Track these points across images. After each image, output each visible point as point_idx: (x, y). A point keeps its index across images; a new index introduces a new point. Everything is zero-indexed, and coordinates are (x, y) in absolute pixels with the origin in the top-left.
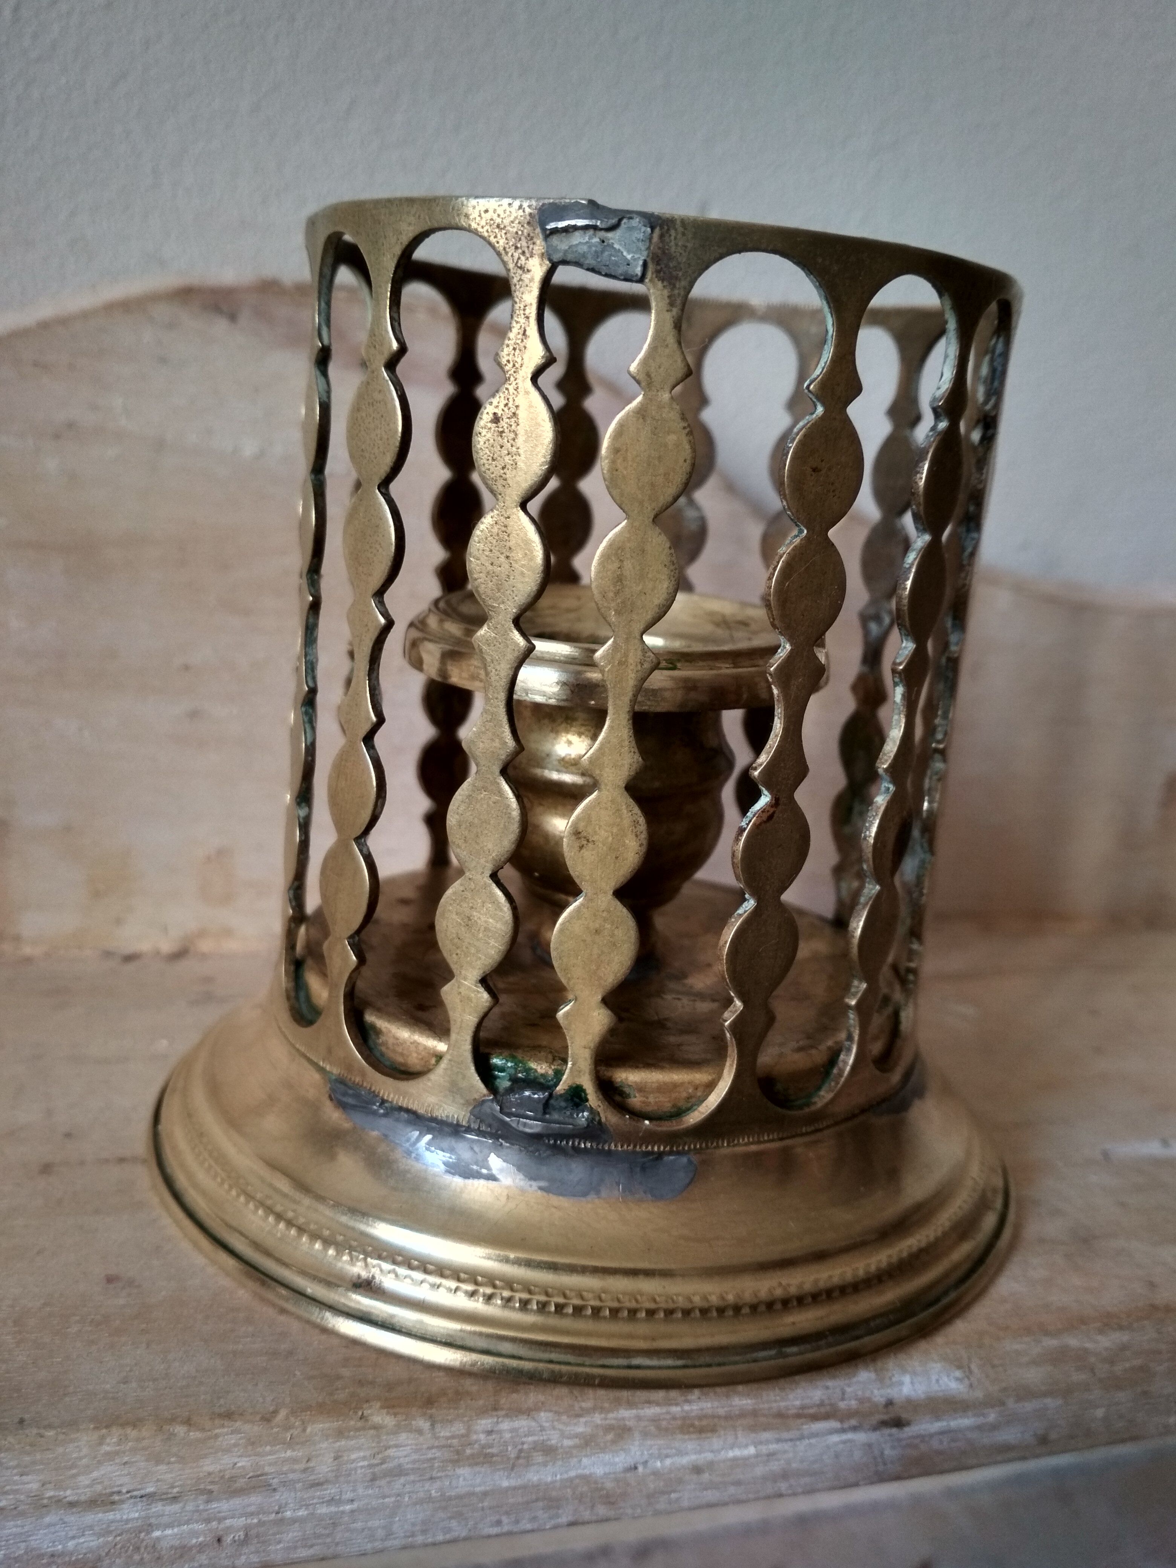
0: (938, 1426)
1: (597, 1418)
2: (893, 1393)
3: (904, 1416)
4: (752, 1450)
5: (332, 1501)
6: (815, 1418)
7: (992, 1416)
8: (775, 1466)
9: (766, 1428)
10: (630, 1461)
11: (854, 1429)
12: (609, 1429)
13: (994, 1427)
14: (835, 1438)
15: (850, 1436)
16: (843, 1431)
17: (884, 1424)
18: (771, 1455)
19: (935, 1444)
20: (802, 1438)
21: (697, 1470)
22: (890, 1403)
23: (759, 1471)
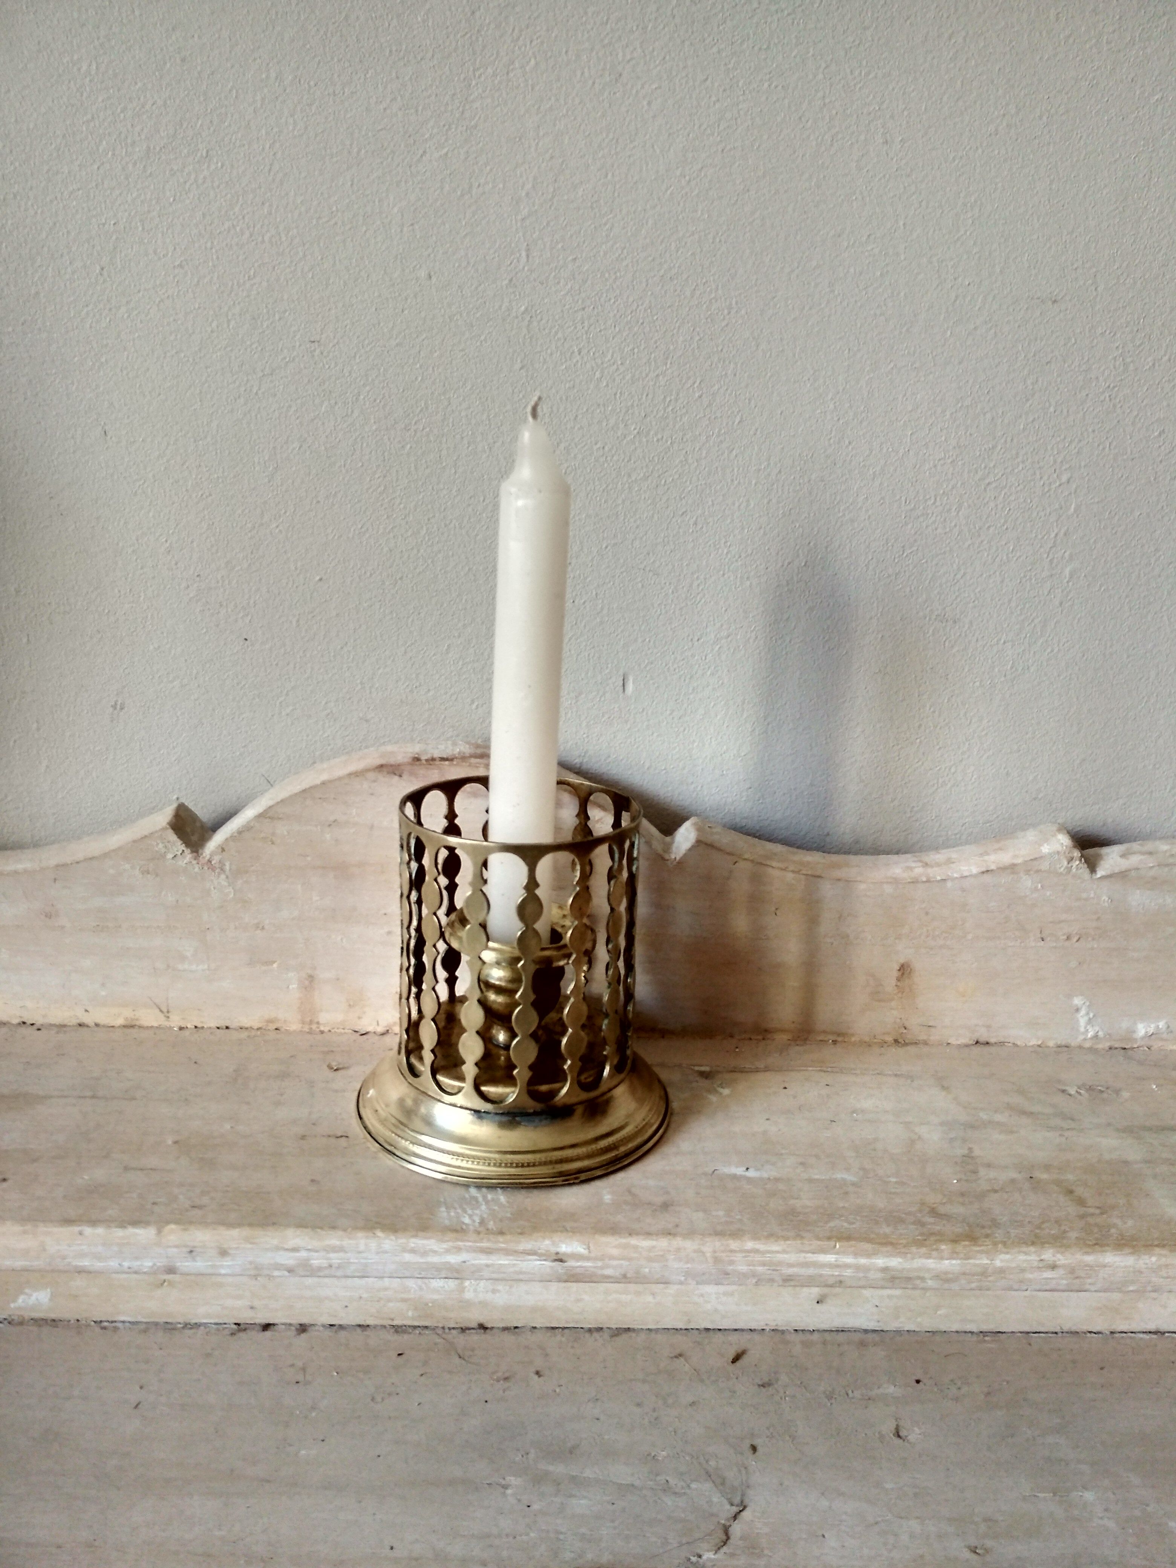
0: (579, 1264)
1: (450, 1244)
2: (558, 1250)
3: (564, 1258)
4: (506, 1262)
5: (366, 1259)
6: (529, 1254)
7: (600, 1264)
8: (517, 1269)
9: (511, 1255)
10: (463, 1260)
11: (545, 1260)
12: (456, 1248)
13: (602, 1268)
14: (539, 1263)
15: (544, 1262)
16: (541, 1260)
17: (556, 1260)
18: (514, 1265)
19: (578, 1271)
20: (524, 1261)
21: (487, 1266)
22: (557, 1253)
23: (512, 1270)
